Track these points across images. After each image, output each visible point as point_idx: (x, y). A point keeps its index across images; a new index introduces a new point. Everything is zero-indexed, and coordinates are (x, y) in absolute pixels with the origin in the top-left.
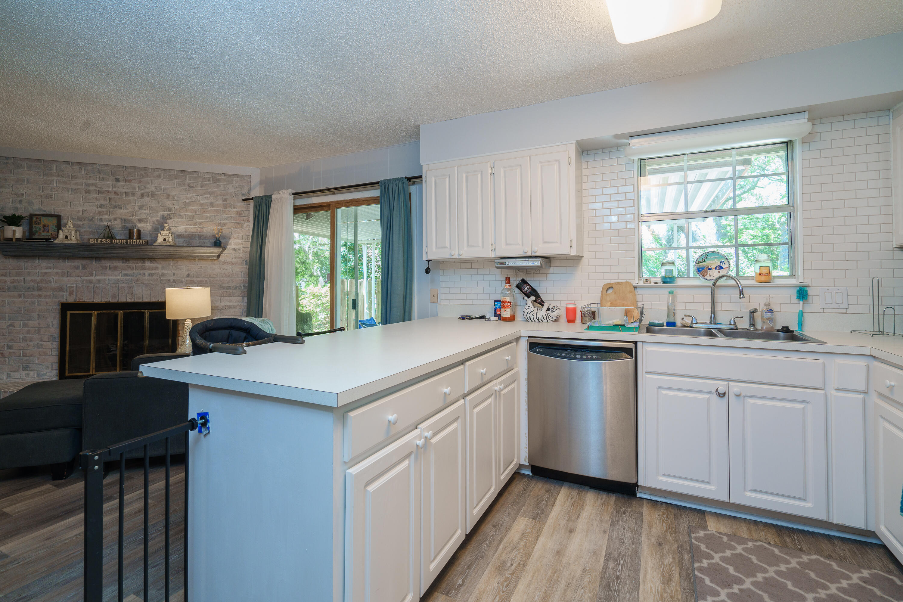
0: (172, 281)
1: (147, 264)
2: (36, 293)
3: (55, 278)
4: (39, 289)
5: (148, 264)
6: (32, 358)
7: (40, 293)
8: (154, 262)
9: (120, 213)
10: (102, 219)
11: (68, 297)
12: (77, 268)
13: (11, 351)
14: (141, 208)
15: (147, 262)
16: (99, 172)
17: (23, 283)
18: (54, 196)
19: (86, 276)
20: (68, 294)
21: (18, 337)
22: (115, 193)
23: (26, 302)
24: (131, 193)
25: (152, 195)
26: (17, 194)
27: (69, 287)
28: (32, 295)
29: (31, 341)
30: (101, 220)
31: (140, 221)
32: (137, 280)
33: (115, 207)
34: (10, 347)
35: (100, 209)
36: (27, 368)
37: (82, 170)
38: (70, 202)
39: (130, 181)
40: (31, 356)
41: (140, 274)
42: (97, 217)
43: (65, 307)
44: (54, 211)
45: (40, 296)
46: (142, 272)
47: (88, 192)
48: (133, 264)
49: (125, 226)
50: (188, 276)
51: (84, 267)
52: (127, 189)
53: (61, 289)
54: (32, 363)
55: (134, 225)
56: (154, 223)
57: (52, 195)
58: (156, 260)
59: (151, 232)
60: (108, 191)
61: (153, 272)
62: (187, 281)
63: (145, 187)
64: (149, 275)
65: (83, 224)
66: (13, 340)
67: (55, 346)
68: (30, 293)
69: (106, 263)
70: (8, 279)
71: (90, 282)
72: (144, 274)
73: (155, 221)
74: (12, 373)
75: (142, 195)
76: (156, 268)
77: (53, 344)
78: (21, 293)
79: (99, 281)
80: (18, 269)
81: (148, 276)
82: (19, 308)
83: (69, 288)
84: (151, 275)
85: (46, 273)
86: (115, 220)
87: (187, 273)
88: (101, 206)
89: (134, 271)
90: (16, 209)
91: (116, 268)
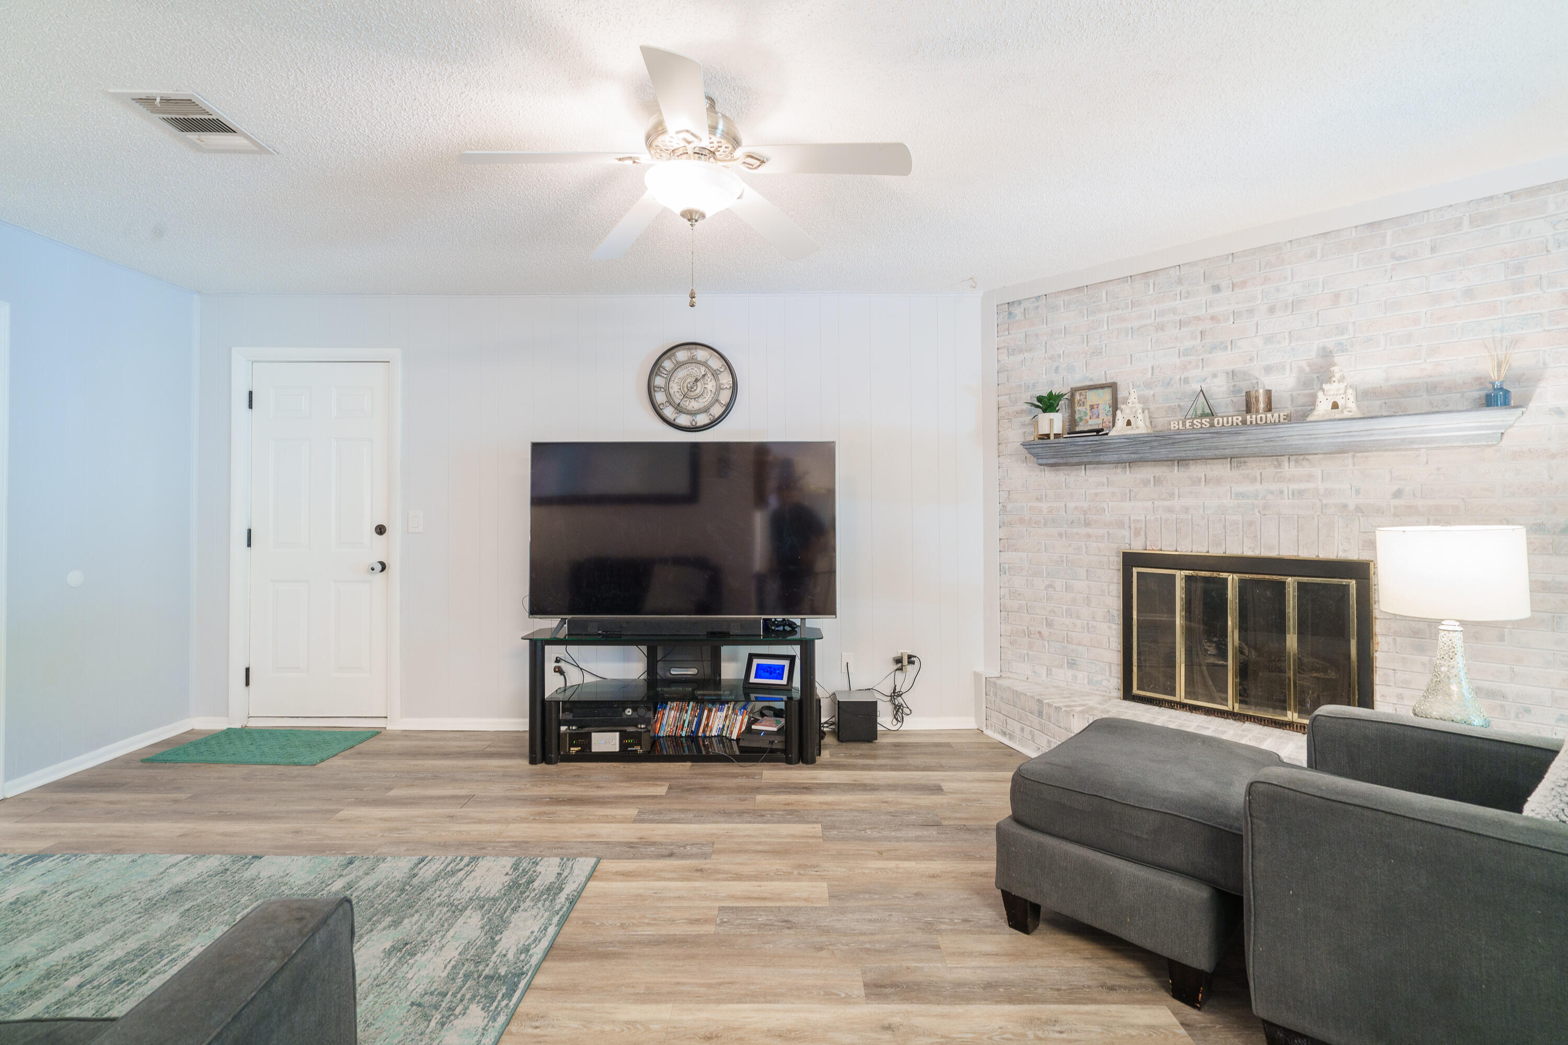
0: (1352, 507)
1: (1287, 468)
2: (1083, 531)
3: (1110, 504)
4: (1087, 524)
5: (1289, 469)
6: (1080, 648)
7: (1089, 530)
8: (1305, 463)
9: (1223, 361)
10: (1188, 378)
11: (1132, 539)
12: (1146, 483)
13: (1052, 631)
14: (1269, 340)
15: (1286, 464)
16: (1180, 281)
17: (1064, 513)
18: (1104, 349)
19: (1162, 500)
20: (1132, 534)
21: (1060, 607)
22: (1213, 318)
23: (1070, 546)
24: (1247, 311)
25: (1294, 305)
26: (1052, 358)
27: (1134, 520)
28: (1077, 533)
29: (1078, 617)
30: (1186, 381)
31: (1268, 370)
32: (1266, 507)
33: (1213, 348)
34: (1050, 624)
35: (1183, 358)
36: (1074, 664)
37: (1149, 286)
38: (1131, 356)
39: (1244, 284)
40: (1079, 644)
41: (1272, 493)
42: (1178, 377)
43: (1130, 560)
44: (1106, 377)
45: (1089, 536)
46: (1274, 487)
47: (1161, 328)
48: (1254, 468)
49: (1234, 386)
50: (1398, 494)
51: (1157, 481)
52: (1238, 303)
53: (1121, 524)
54: (1081, 658)
55: (1255, 381)
56: (1301, 370)
57: (1102, 348)
58: (1310, 457)
59: (1295, 393)
60: (1198, 318)
61: (1303, 486)
62: (1395, 507)
63: (1278, 290)
64: (1293, 493)
65: (1154, 395)
66: (1054, 612)
67: (1114, 632)
68: (1075, 530)
69: (1197, 471)
70: (1044, 506)
71: (1170, 510)
72: (1282, 492)
73: (1304, 364)
74: (1054, 670)
75: (1272, 310)
76: (1310, 478)
77: (1111, 628)
78: (1063, 530)
79: (1186, 510)
80: (1056, 489)
81: (1290, 496)
82: (1060, 557)
83: (1134, 523)
84: (1300, 493)
85: (1096, 494)
86: (1215, 376)
87: (1395, 488)
88: (1187, 352)
89: (1258, 486)
90: (1052, 383)
91: (1218, 481)
